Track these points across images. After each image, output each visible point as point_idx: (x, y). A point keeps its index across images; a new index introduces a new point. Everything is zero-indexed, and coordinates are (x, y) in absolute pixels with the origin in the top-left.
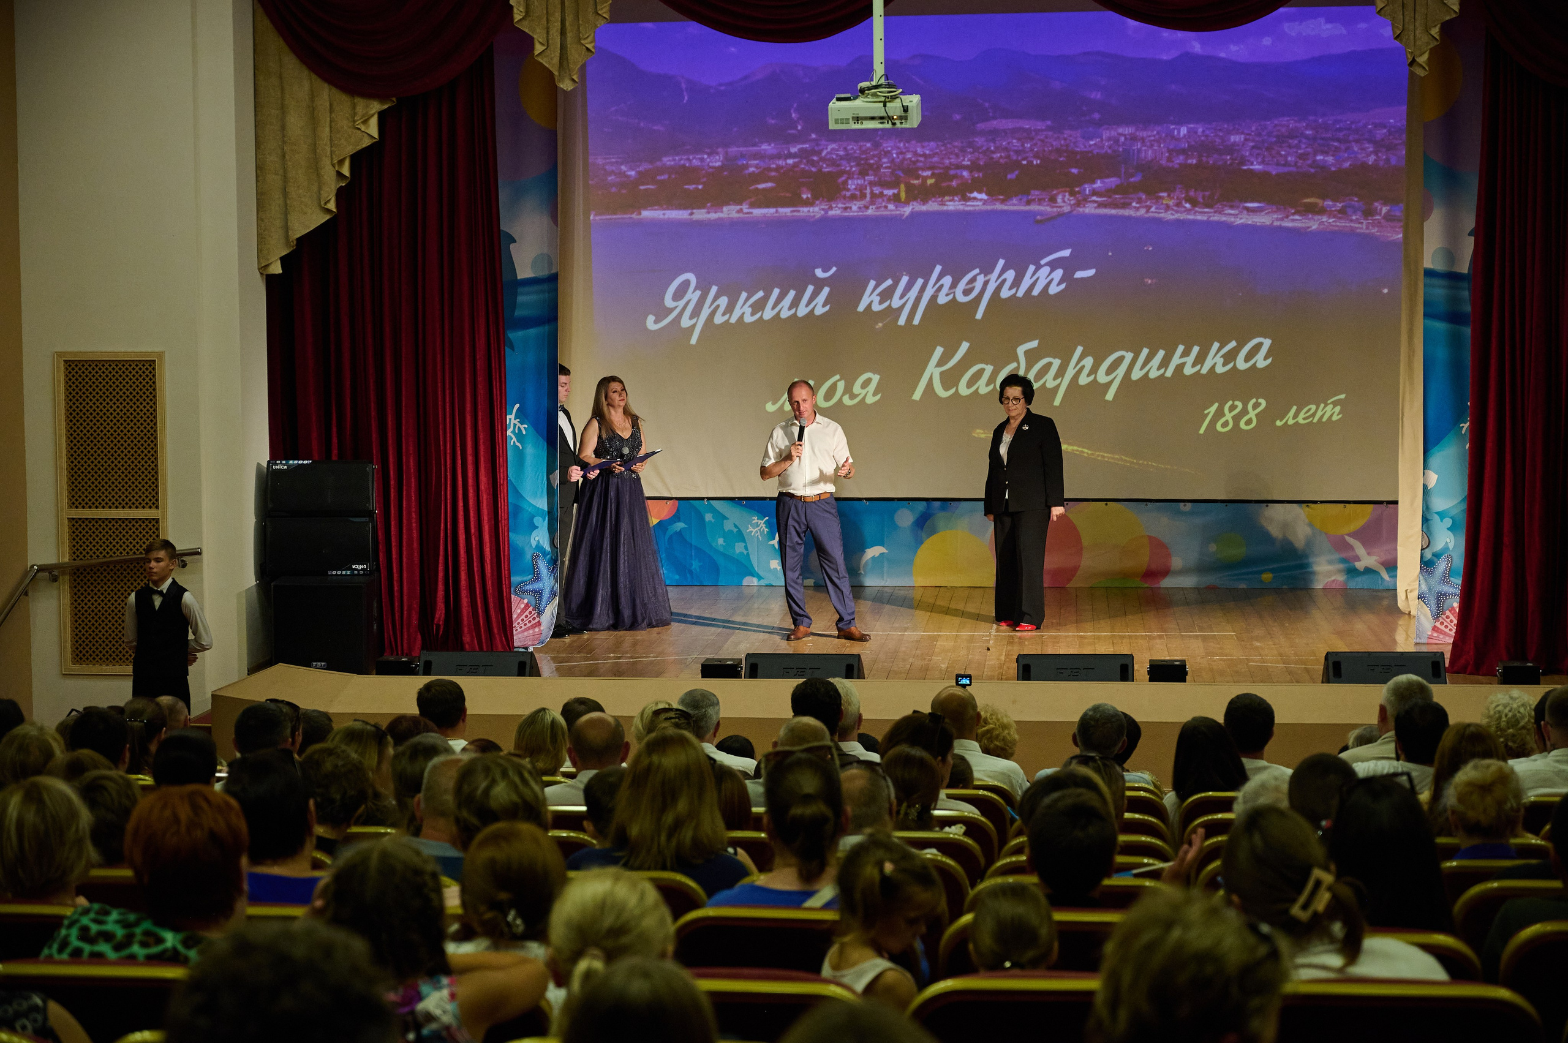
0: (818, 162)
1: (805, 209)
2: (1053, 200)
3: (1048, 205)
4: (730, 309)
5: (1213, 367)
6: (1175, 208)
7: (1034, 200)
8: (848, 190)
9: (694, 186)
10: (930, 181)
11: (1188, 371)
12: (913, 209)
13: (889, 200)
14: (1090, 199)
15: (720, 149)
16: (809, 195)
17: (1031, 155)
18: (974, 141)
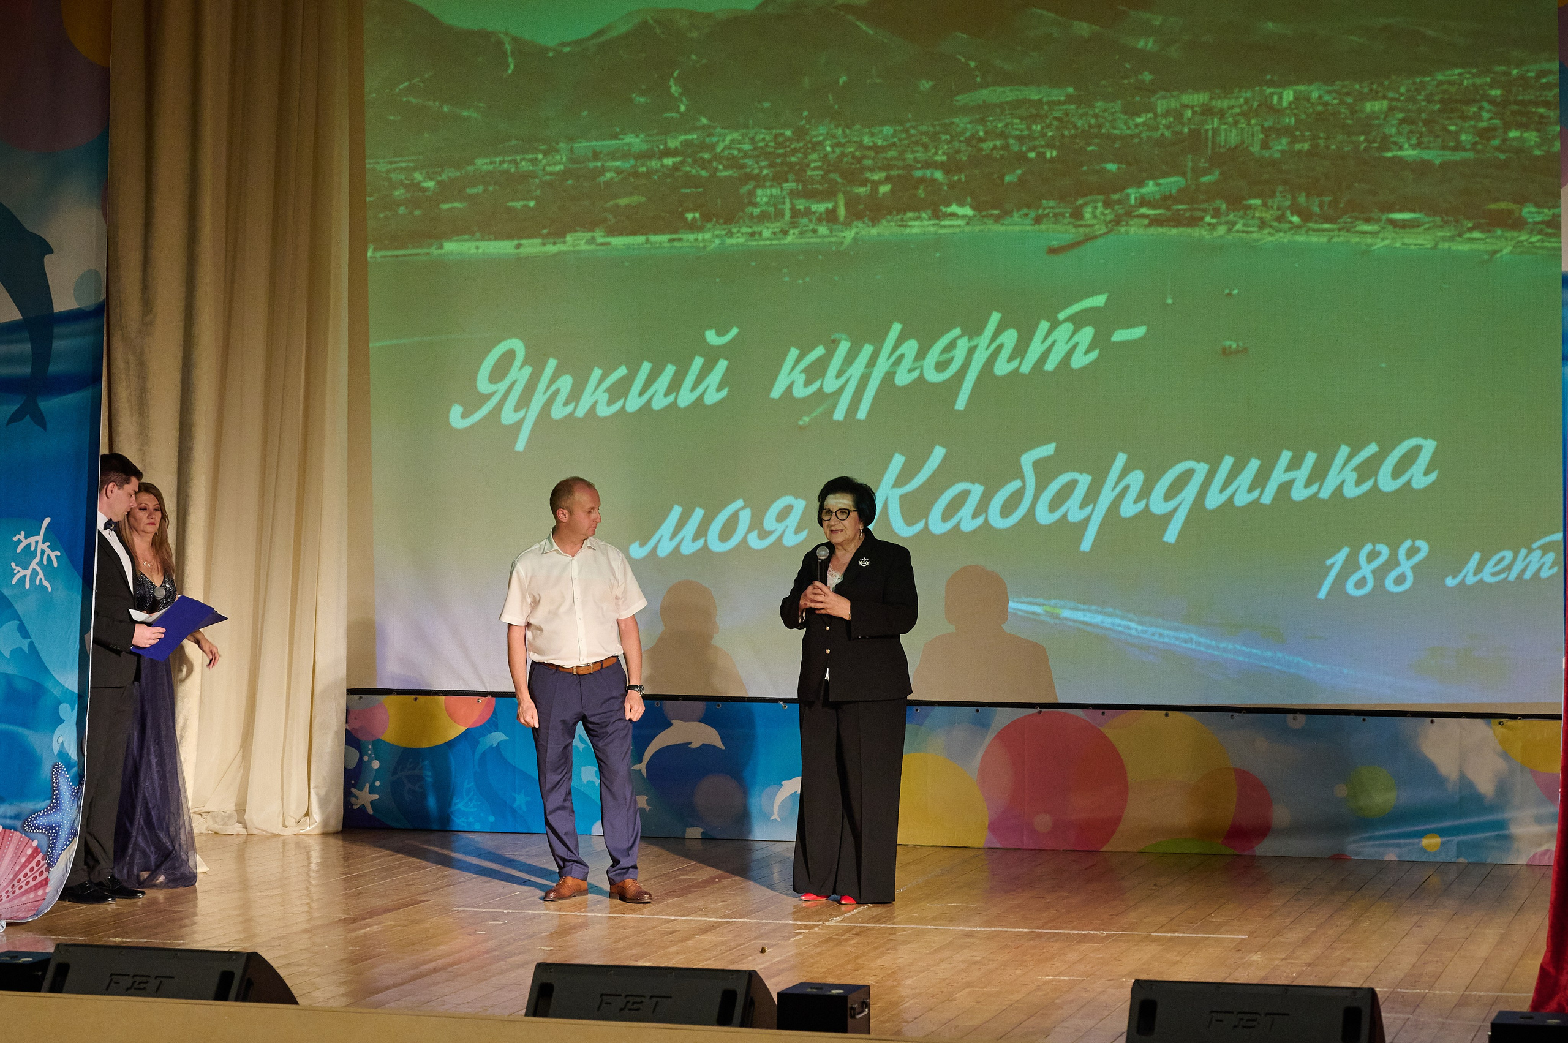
0: (710, 162)
1: (691, 237)
2: (1077, 214)
3: (1069, 223)
4: (575, 395)
5: (1339, 489)
6: (1275, 224)
7: (1048, 214)
8: (756, 205)
9: (522, 203)
10: (884, 189)
11: (1299, 493)
12: (857, 233)
13: (819, 220)
14: (1137, 213)
15: (562, 145)
16: (697, 215)
17: (1043, 143)
18: (953, 123)
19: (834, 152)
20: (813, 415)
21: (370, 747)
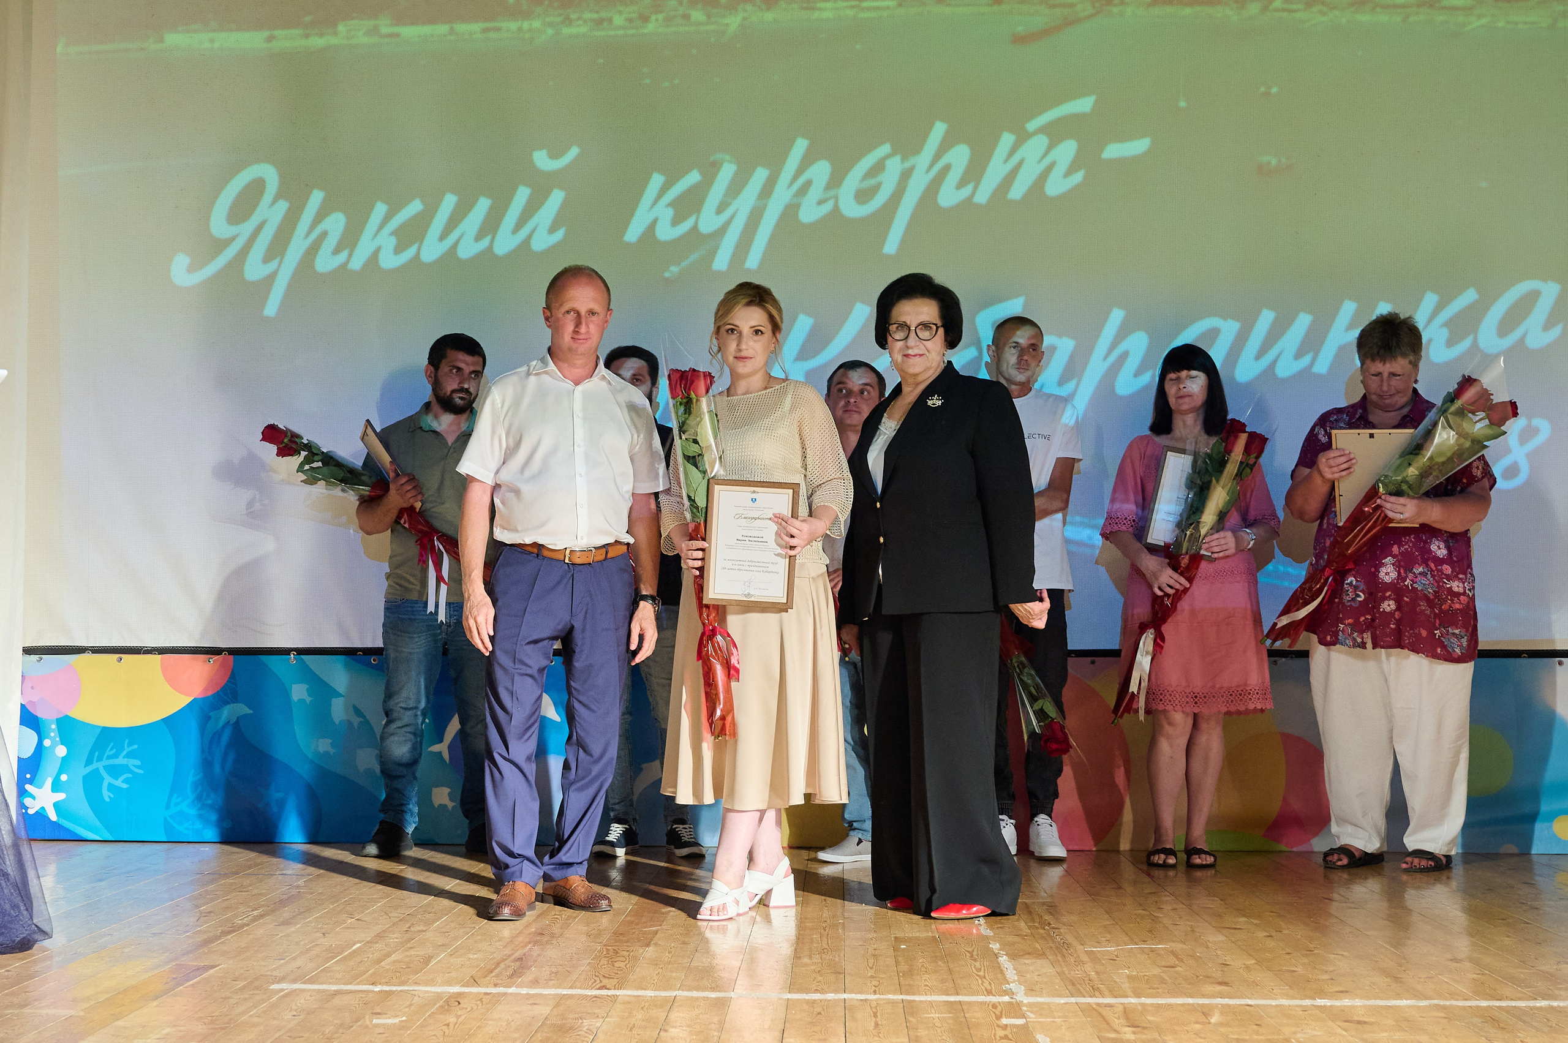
1: (513, 25)
3: (1041, 3)
4: (349, 241)
12: (744, 19)
20: (684, 264)
21: (53, 727)
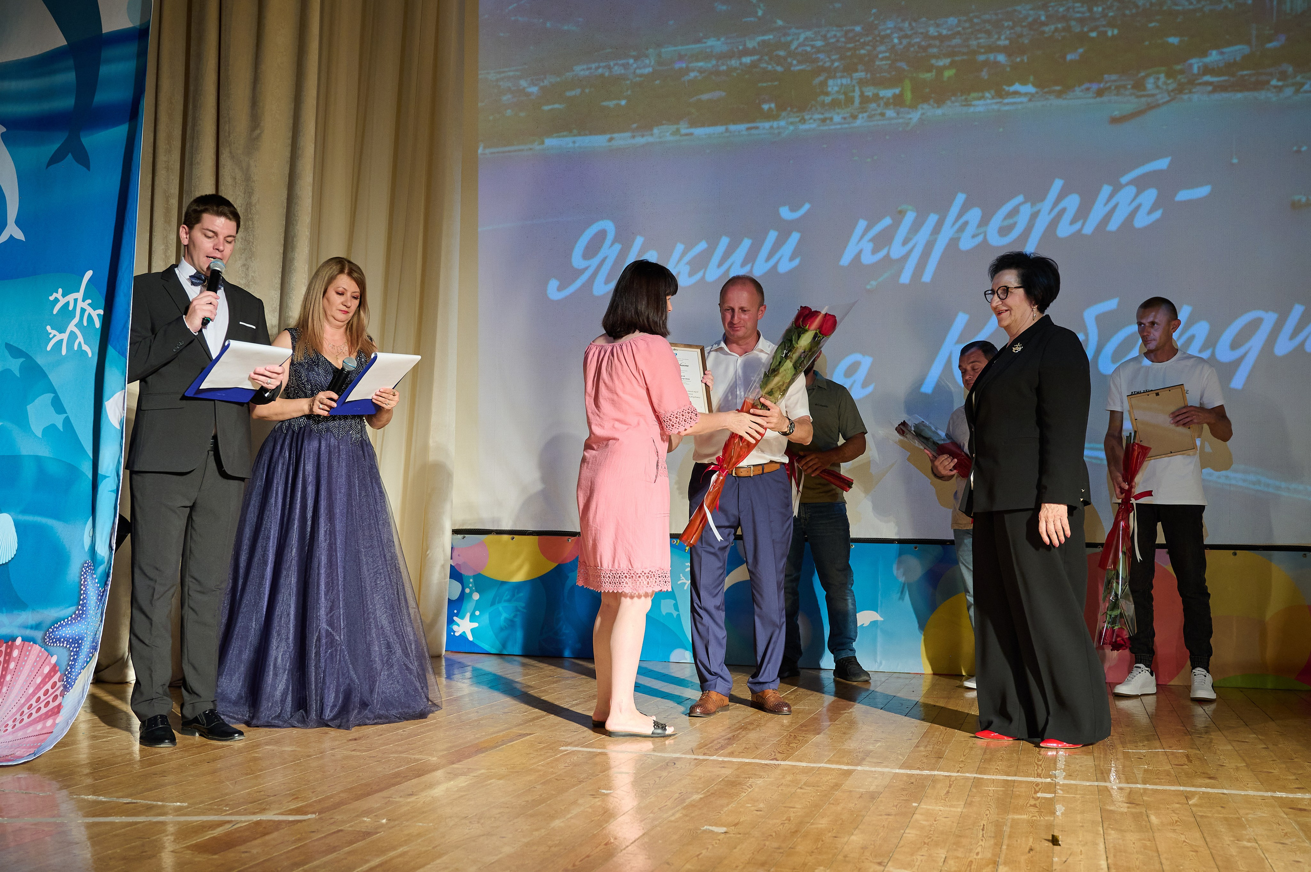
0: (785, 59)
1: (767, 125)
2: (1139, 86)
3: (1131, 95)
7: (1110, 88)
8: (827, 94)
9: (615, 102)
10: (948, 74)
12: (923, 114)
13: (887, 105)
14: (1200, 81)
15: (651, 51)
16: (773, 105)
17: (1104, 23)
18: (1015, 11)
19: (901, 43)
20: (880, 280)
21: (471, 580)
